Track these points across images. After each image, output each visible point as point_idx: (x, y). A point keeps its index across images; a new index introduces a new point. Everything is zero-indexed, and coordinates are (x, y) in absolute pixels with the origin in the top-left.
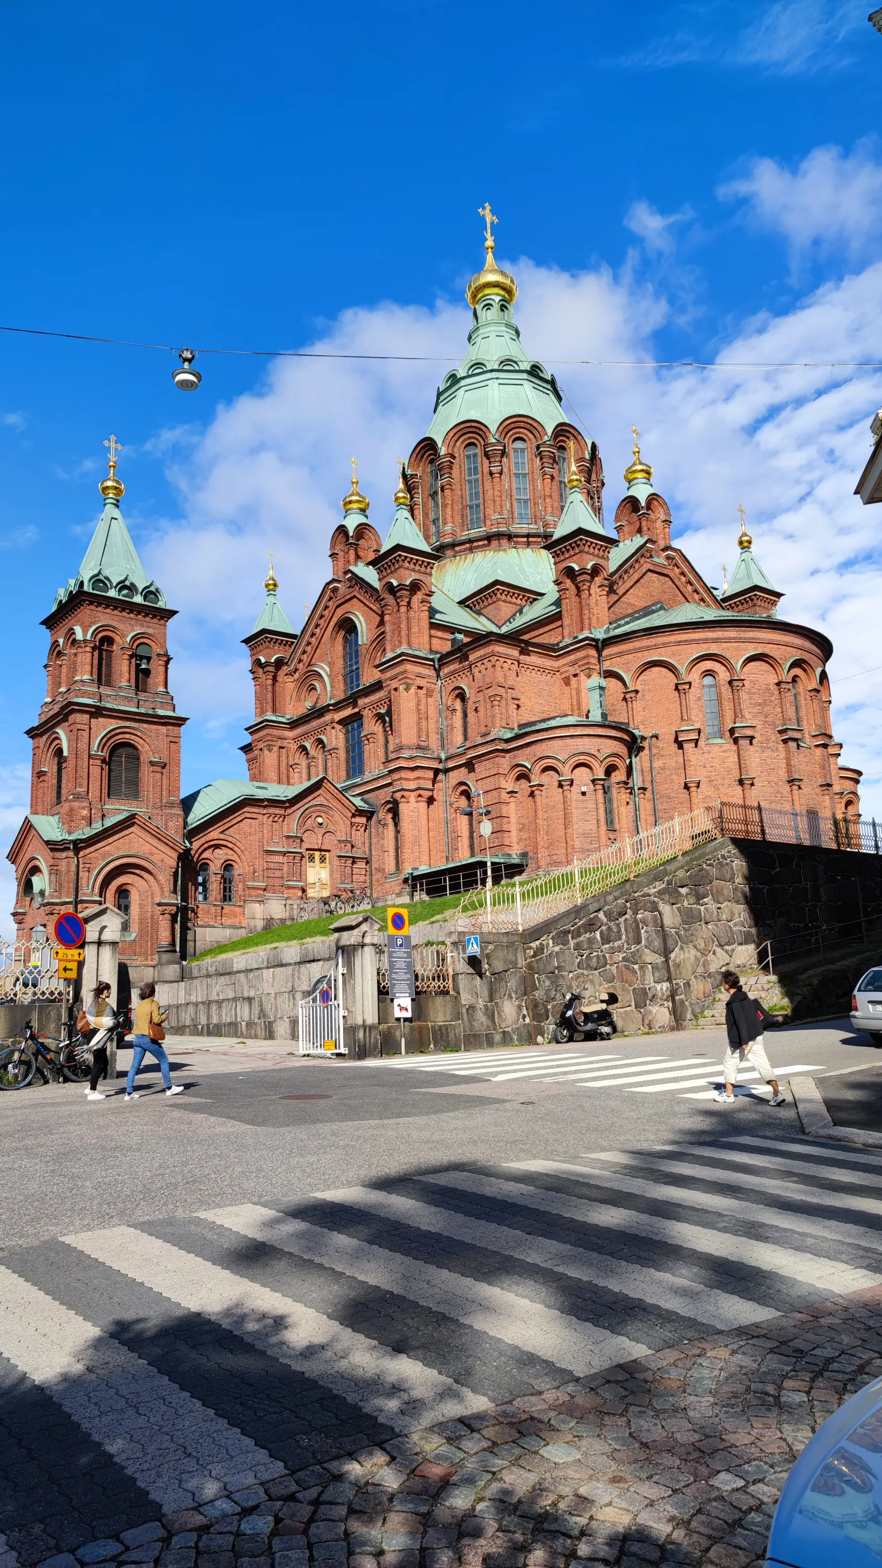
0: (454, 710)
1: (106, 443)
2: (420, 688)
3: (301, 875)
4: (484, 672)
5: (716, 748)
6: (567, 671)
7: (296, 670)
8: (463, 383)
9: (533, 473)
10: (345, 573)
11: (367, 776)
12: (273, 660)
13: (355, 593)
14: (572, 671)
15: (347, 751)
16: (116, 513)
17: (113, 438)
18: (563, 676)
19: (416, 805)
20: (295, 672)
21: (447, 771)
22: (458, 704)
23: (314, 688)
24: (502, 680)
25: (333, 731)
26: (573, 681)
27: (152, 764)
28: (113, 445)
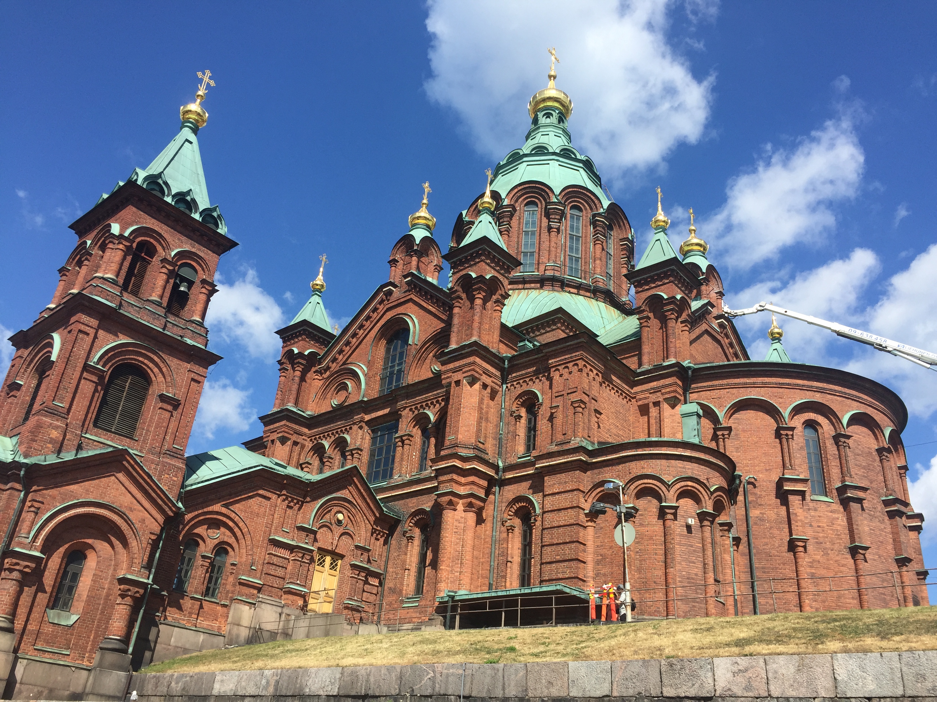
0: (520, 417)
1: (200, 74)
2: (485, 386)
3: (307, 580)
4: (566, 375)
5: (823, 506)
6: (645, 398)
7: (328, 368)
8: (525, 159)
9: (586, 237)
10: (405, 277)
11: (396, 479)
12: (306, 353)
13: (412, 296)
14: (653, 398)
15: (372, 455)
16: (192, 137)
17: (208, 73)
18: (640, 403)
19: (463, 514)
20: (326, 371)
21: (503, 483)
22: (523, 412)
23: (345, 387)
24: (587, 388)
25: (360, 432)
26: (653, 411)
27: (163, 398)
28: (206, 79)
